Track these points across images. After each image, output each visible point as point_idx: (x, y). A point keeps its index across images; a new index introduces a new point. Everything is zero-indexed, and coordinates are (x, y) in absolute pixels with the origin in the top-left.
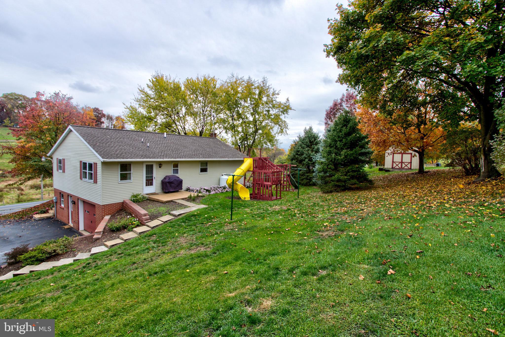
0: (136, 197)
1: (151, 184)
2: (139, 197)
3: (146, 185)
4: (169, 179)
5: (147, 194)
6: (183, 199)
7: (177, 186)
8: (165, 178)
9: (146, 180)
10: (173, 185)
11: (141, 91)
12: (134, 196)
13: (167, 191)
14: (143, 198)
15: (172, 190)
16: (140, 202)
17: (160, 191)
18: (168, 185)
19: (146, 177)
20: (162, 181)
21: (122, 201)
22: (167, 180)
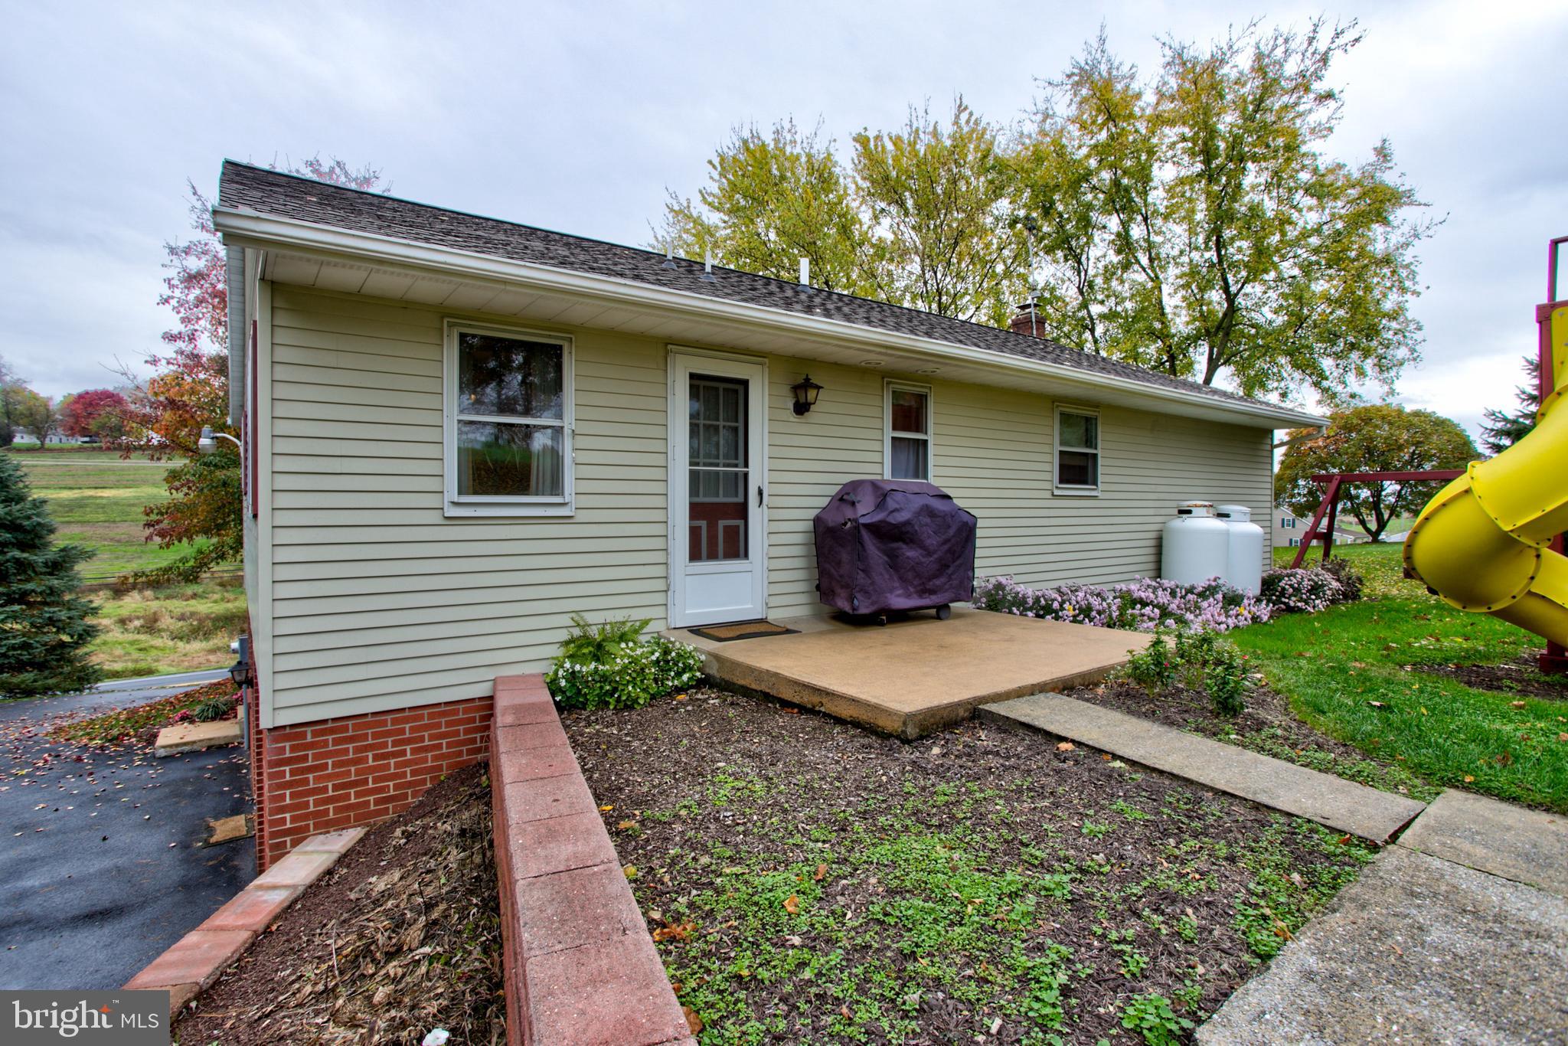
0: (599, 651)
1: (735, 547)
2: (621, 656)
3: (695, 555)
4: (881, 505)
5: (697, 631)
6: (1067, 687)
7: (943, 567)
8: (846, 497)
9: (696, 510)
10: (911, 553)
11: (677, 213)
12: (585, 640)
13: (864, 610)
14: (664, 664)
15: (899, 601)
16: (630, 705)
17: (802, 612)
18: (873, 549)
19: (694, 477)
20: (817, 521)
21: (481, 691)
22: (865, 510)
